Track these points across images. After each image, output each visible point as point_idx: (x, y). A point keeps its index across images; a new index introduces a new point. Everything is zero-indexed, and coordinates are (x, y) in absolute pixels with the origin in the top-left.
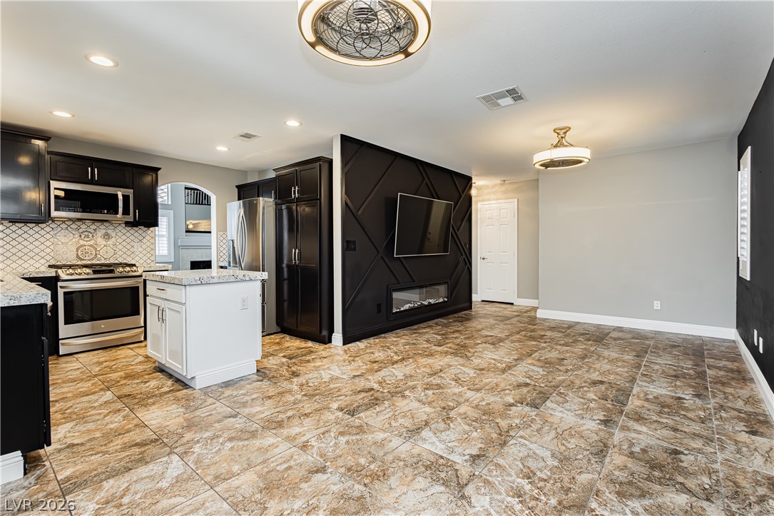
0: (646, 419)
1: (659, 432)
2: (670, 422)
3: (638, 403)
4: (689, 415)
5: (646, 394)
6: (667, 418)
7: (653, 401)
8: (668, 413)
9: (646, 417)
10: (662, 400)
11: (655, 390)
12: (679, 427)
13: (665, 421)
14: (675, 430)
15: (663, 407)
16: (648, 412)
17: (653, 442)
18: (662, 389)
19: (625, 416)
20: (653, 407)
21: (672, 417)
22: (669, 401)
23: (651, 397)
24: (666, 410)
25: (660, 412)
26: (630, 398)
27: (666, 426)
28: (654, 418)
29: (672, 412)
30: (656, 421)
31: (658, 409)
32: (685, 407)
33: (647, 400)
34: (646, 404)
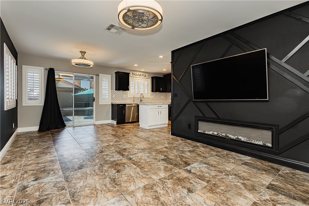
0: (49, 162)
1: (44, 160)
2: (40, 165)
3: (56, 167)
4: (32, 172)
5: (54, 173)
6: (42, 166)
7: (49, 171)
8: (41, 168)
9: (50, 163)
10: (46, 174)
11: (51, 178)
12: (36, 165)
13: (42, 165)
14: (38, 163)
15: (44, 170)
16: (50, 165)
17: (45, 157)
18: (47, 181)
19: (57, 160)
20: (48, 168)
21: (39, 167)
22: (42, 175)
23: (52, 173)
24: (43, 169)
25: (45, 167)
26: (60, 167)
27: (41, 163)
28: (46, 164)
29: (40, 170)
30: (45, 163)
31: (46, 168)
32: (34, 175)
33: (53, 170)
34: (52, 168)
